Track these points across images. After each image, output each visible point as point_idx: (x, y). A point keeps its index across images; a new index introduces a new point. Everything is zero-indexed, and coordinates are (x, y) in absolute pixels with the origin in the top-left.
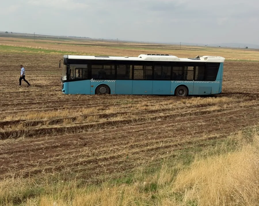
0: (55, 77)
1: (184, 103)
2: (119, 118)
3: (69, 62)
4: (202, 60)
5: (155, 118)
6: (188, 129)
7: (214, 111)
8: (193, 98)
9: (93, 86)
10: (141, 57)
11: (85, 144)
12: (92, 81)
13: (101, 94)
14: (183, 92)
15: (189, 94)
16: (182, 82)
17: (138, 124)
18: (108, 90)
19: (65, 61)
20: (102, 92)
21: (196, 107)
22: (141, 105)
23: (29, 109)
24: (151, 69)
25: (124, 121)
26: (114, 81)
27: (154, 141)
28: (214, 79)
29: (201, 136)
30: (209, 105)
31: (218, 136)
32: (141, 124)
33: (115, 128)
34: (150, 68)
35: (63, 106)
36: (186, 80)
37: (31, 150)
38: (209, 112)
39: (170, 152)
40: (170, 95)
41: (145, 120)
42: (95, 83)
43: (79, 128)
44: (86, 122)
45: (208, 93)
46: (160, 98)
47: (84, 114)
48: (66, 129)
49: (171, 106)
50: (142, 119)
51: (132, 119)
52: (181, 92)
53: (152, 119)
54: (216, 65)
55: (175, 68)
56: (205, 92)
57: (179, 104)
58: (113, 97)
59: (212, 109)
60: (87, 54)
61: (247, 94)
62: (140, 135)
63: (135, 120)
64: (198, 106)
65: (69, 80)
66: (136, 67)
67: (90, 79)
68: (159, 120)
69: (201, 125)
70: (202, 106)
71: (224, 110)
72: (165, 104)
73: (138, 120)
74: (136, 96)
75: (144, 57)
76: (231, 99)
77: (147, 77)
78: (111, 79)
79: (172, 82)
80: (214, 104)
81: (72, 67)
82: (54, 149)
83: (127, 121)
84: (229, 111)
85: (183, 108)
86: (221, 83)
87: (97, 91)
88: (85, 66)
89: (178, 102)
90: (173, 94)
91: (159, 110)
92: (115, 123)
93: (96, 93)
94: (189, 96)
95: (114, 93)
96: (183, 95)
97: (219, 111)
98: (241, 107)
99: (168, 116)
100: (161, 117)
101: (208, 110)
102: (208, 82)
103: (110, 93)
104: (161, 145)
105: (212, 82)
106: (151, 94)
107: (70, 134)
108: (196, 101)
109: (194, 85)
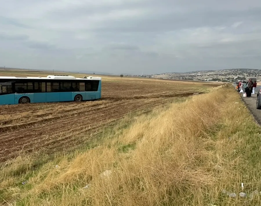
1: (83, 105)
2: (50, 117)
4: (89, 78)
5: (73, 115)
6: (97, 118)
7: (103, 108)
8: (87, 102)
9: (17, 98)
10: (50, 77)
11: (41, 134)
12: (16, 94)
13: (23, 103)
16: (78, 92)
17: (66, 119)
18: (28, 100)
20: (24, 102)
21: (91, 106)
22: (59, 108)
24: (59, 85)
25: (55, 118)
26: (33, 94)
27: (84, 126)
28: (97, 90)
29: (106, 121)
30: (98, 105)
31: (115, 120)
32: (67, 119)
33: (53, 123)
36: (80, 91)
37: (5, 142)
38: (101, 109)
39: (98, 130)
40: (71, 101)
42: (18, 95)
43: (27, 125)
44: (29, 121)
45: (94, 98)
46: (66, 103)
47: (23, 116)
48: (18, 127)
49: (77, 107)
50: (66, 116)
51: (59, 116)
52: (78, 99)
53: (72, 115)
54: (97, 82)
56: (92, 98)
58: (33, 104)
59: (102, 106)
61: (113, 98)
62: (72, 124)
63: (62, 117)
67: (14, 93)
68: (76, 115)
69: (103, 115)
70: (94, 106)
71: (108, 107)
72: (72, 107)
73: (63, 116)
74: (49, 103)
75: (53, 77)
76: (107, 101)
77: (54, 90)
78: (30, 93)
79: (72, 92)
80: (101, 104)
82: (22, 139)
83: (56, 118)
84: (110, 107)
85: (85, 108)
86: (100, 92)
87: (20, 101)
88: (10, 84)
89: (79, 105)
90: (74, 100)
91: (72, 110)
92: (50, 120)
93: (19, 102)
94: (83, 101)
95: (33, 102)
96: (79, 100)
97: (105, 108)
98: (115, 105)
99: (80, 113)
100: (76, 114)
101: (99, 107)
102: (93, 92)
103: (30, 102)
104: (90, 128)
105: (96, 92)
106: (59, 101)
107: (24, 129)
108: (90, 103)
109: (85, 94)
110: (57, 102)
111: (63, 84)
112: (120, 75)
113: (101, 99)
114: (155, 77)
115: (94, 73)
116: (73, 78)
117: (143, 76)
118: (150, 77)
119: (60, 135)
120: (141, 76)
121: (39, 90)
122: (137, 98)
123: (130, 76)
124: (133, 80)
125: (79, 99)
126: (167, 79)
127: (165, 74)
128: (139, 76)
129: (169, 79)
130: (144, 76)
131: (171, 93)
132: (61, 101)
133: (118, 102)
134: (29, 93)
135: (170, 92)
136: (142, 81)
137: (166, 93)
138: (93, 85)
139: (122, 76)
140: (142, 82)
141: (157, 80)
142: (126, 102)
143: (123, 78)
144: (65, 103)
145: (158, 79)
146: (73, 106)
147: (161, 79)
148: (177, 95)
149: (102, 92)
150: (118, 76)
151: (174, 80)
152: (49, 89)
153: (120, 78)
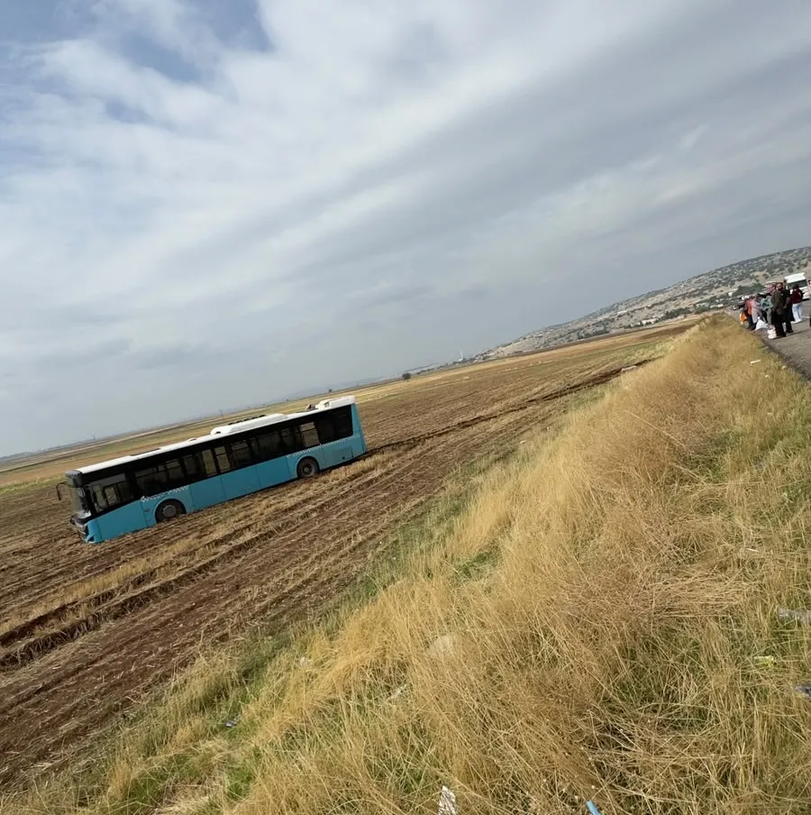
1: (325, 483)
2: (248, 536)
3: (85, 479)
4: (321, 407)
5: (307, 515)
6: (373, 508)
7: (381, 476)
8: (333, 471)
9: (147, 511)
10: (218, 433)
11: (238, 587)
12: (144, 500)
13: (169, 519)
14: (310, 467)
15: (321, 468)
16: (304, 451)
17: (290, 532)
18: (179, 507)
19: (74, 480)
20: (169, 515)
21: (348, 481)
22: (263, 507)
24: (246, 445)
25: (261, 535)
26: (186, 487)
27: (344, 539)
28: (350, 433)
30: (365, 472)
31: (422, 499)
32: (294, 530)
33: (259, 550)
35: (118, 560)
36: (309, 447)
38: (376, 480)
39: (385, 539)
41: (293, 523)
42: (149, 502)
43: (195, 574)
44: (198, 562)
45: (348, 457)
46: (281, 490)
47: (177, 553)
48: (173, 583)
49: (311, 493)
50: (287, 523)
51: (271, 528)
52: (306, 470)
53: (303, 518)
54: (346, 410)
56: (343, 458)
57: (312, 488)
58: (195, 515)
59: (376, 474)
61: (400, 444)
62: (311, 542)
63: (279, 529)
64: (351, 479)
67: (138, 497)
68: (314, 515)
69: (385, 497)
70: (355, 476)
71: (392, 471)
72: (297, 494)
73: (283, 525)
74: (236, 501)
75: (226, 431)
76: (386, 455)
77: (237, 464)
78: (179, 487)
79: (288, 456)
80: (371, 469)
82: (192, 613)
83: (266, 534)
84: (400, 469)
85: (332, 489)
86: (362, 437)
87: (160, 517)
89: (315, 485)
90: (296, 476)
91: (300, 504)
92: (249, 544)
93: (158, 520)
94: (321, 472)
95: (193, 510)
96: (311, 474)
97: (387, 474)
98: (410, 459)
99: (323, 505)
100: (314, 510)
101: (370, 477)
102: (344, 440)
103: (184, 512)
104: (360, 538)
105: (350, 438)
106: (258, 489)
107: (191, 586)
108: (342, 473)
109: (323, 452)
110: (254, 494)
111: (257, 440)
112: (401, 376)
113: (369, 454)
114: (501, 355)
115: (330, 391)
116: (280, 418)
117: (464, 361)
118: (486, 359)
119: (288, 577)
120: (460, 363)
121: (200, 475)
122: (465, 425)
123: (429, 370)
124: (440, 380)
125: (309, 470)
126: (534, 349)
127: (525, 339)
128: (455, 363)
129: (542, 348)
130: (468, 358)
131: (555, 386)
132: (263, 487)
133: (418, 450)
134: (176, 488)
135: (554, 384)
136: (465, 375)
137: (543, 389)
138: (336, 423)
139: (407, 377)
140: (466, 378)
141: (508, 361)
142: (438, 445)
143: (412, 382)
144: (275, 492)
145: (509, 356)
146: (301, 493)
147: (519, 354)
148: (575, 388)
149: (366, 433)
150: (398, 380)
151: (556, 348)
152: (224, 463)
153: (405, 384)
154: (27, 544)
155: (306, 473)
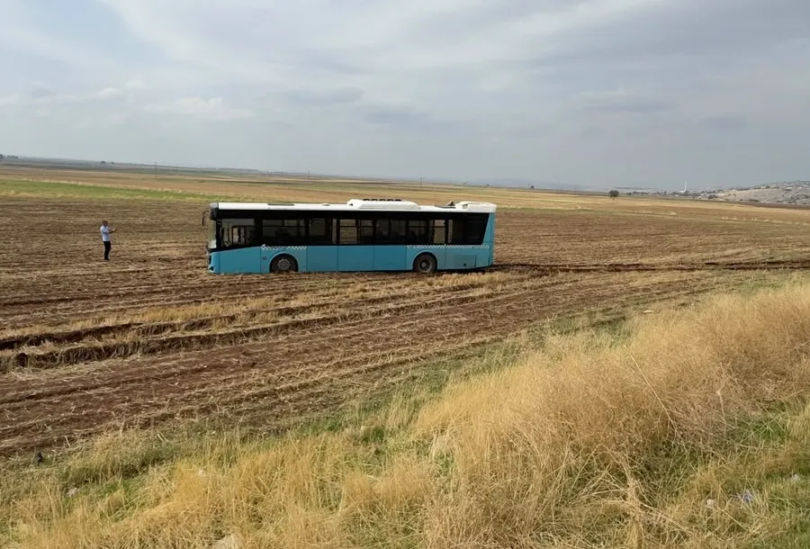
0: (195, 242)
1: (430, 284)
2: (314, 315)
3: (220, 215)
4: (459, 208)
5: (379, 313)
6: (438, 330)
7: (481, 297)
8: (445, 276)
9: (265, 259)
10: (352, 205)
11: (254, 364)
12: (264, 248)
13: (281, 272)
14: (428, 264)
15: (438, 268)
16: (426, 247)
17: (349, 325)
18: (293, 264)
19: (212, 213)
20: (282, 269)
21: (450, 290)
22: (355, 289)
23: (147, 302)
24: (371, 225)
25: (324, 319)
26: (304, 248)
27: (379, 353)
28: (480, 242)
29: (461, 341)
30: (473, 286)
31: (488, 339)
32: (354, 325)
33: (309, 333)
34: (369, 223)
35: (210, 296)
36: (433, 244)
37: (153, 378)
38: (473, 299)
39: (409, 371)
40: (405, 271)
41: (361, 316)
42: (269, 251)
43: (241, 335)
44: (255, 324)
45: (470, 265)
46: (388, 277)
47: (250, 309)
48: (218, 338)
49: (406, 291)
50: (356, 315)
51: (337, 315)
52: (424, 265)
53: (373, 315)
54: (484, 217)
55: (412, 223)
56: (465, 265)
57: (421, 285)
58: (303, 276)
59: (477, 293)
60: (254, 201)
62: (353, 344)
63: (344, 318)
64: (455, 289)
65: (220, 247)
66: (344, 222)
67: (260, 245)
68: (387, 315)
69: (460, 322)
70: (462, 288)
71: (497, 294)
72: (396, 288)
73: (350, 316)
74: (346, 274)
75: (357, 205)
76: (509, 275)
77: (364, 240)
78: (298, 245)
79: (408, 247)
80: (481, 285)
81: (226, 223)
82: (197, 375)
83: (328, 319)
84: (505, 296)
85: (428, 293)
86: (491, 248)
87: (274, 267)
88: (250, 222)
89: (420, 283)
90: (411, 268)
91: (387, 299)
92: (308, 323)
93: (272, 270)
94: (438, 272)
95: (304, 270)
96: (428, 271)
97: (489, 296)
98: (526, 288)
99: (402, 308)
100: (389, 310)
101: (471, 295)
102: (471, 246)
103: (296, 270)
104: (391, 359)
105: (477, 247)
106: (371, 269)
107: (225, 347)
108: (451, 280)
109: (445, 252)
112: (608, 191)
113: (491, 268)
114: (732, 198)
115: (533, 187)
116: (413, 207)
117: (686, 194)
118: (712, 198)
119: (298, 373)
120: (680, 194)
121: (325, 240)
122: (616, 268)
123: (643, 193)
124: (647, 208)
126: (775, 203)
127: (768, 187)
128: (674, 193)
129: (784, 203)
130: (691, 192)
131: (757, 254)
133: (546, 280)
134: (294, 245)
135: (754, 252)
136: (674, 209)
137: (738, 254)
138: (470, 228)
139: (614, 194)
140: (673, 213)
141: (736, 208)
142: (566, 281)
143: (618, 201)
144: (384, 277)
145: (741, 202)
146: (400, 288)
147: (754, 203)
148: (773, 265)
149: (496, 245)
150: (604, 195)
151: (800, 208)
152: (353, 233)
153: (610, 201)
154: (176, 253)
155: (422, 268)
